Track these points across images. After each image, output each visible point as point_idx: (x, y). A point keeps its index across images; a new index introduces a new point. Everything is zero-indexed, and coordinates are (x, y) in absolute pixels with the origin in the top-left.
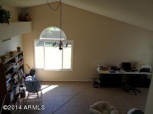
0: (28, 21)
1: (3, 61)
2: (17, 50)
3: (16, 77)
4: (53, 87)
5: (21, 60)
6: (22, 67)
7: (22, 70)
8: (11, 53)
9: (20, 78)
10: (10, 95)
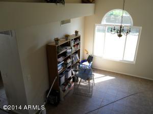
0: (91, 3)
1: (57, 44)
2: (74, 33)
3: (69, 61)
4: (109, 78)
5: (78, 44)
6: (78, 52)
7: (77, 55)
8: (67, 37)
9: (75, 62)
10: (61, 77)
